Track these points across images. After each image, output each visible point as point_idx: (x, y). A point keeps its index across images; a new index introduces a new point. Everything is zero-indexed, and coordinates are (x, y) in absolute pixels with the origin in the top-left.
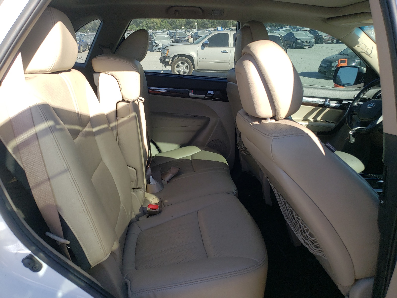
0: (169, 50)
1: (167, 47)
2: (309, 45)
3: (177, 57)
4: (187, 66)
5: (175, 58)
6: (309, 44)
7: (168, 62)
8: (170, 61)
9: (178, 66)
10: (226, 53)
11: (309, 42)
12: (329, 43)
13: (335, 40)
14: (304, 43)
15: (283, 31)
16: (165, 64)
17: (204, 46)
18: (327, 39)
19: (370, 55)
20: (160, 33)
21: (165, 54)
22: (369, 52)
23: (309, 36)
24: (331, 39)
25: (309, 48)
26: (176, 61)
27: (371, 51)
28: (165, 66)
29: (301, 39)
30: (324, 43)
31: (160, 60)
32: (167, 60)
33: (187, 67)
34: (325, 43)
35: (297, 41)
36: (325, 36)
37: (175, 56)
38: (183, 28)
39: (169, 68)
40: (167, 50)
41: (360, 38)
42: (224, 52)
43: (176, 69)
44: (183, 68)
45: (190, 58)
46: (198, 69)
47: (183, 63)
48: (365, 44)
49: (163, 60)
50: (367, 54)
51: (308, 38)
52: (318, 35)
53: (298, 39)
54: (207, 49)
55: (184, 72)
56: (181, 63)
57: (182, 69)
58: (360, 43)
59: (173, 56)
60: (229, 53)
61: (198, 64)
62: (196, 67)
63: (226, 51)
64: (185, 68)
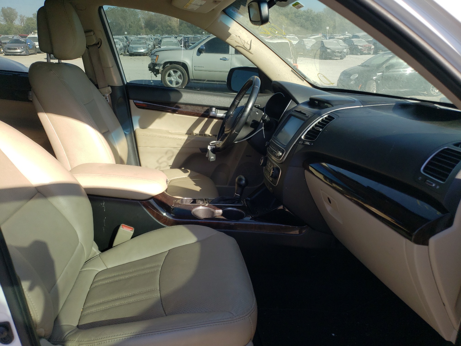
0: (158, 55)
1: (155, 52)
2: (341, 56)
3: (168, 65)
4: (180, 75)
5: (166, 66)
6: (340, 54)
7: (158, 70)
8: (161, 69)
9: (170, 75)
10: (226, 60)
11: (341, 53)
12: (365, 54)
13: (372, 51)
14: (334, 53)
15: (314, 39)
16: (155, 73)
17: (200, 52)
18: (362, 49)
19: (250, 51)
20: (171, 37)
21: (154, 61)
22: (248, 47)
23: (341, 46)
24: (368, 50)
25: (341, 59)
26: (167, 69)
27: (249, 46)
28: (156, 75)
29: (331, 48)
30: (359, 54)
31: (149, 67)
32: (157, 68)
33: (180, 77)
34: (361, 54)
35: (327, 51)
36: (360, 46)
37: (166, 63)
38: (204, 33)
39: (159, 77)
40: (156, 56)
41: (230, 29)
42: (225, 59)
43: (167, 78)
44: (175, 77)
45: (184, 66)
46: (194, 79)
47: (175, 72)
48: (239, 37)
49: (152, 67)
50: (245, 49)
51: (341, 47)
52: (354, 44)
53: (329, 49)
54: (204, 55)
55: (177, 82)
56: (173, 71)
57: (174, 78)
58: (233, 35)
59: (163, 63)
60: (229, 61)
61: (193, 73)
62: (191, 77)
63: (226, 58)
64: (177, 77)
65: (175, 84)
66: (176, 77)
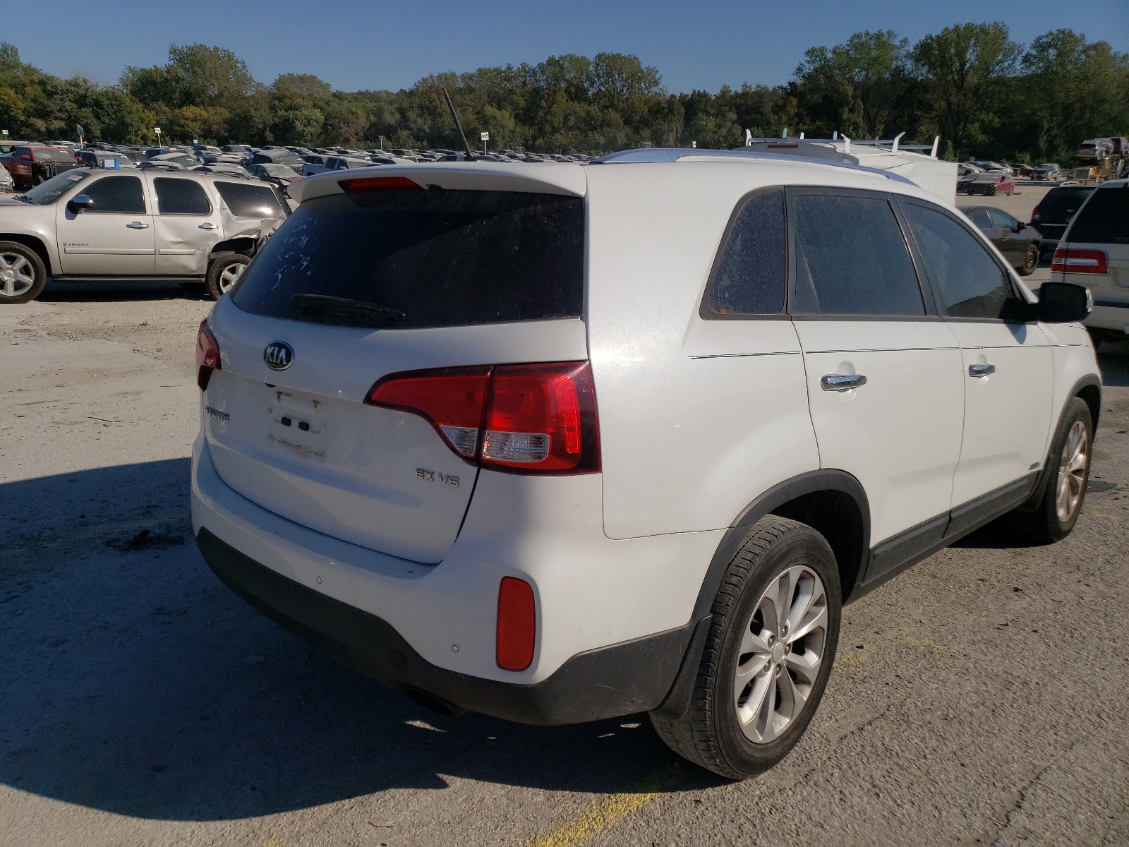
4: (26, 267)
10: (141, 228)
17: (74, 209)
33: (25, 270)
42: (138, 226)
44: (11, 272)
45: (35, 244)
46: (65, 274)
54: (83, 218)
55: (17, 284)
57: (9, 275)
60: (150, 229)
61: (60, 261)
62: (56, 269)
63: (141, 224)
64: (18, 271)
65: (12, 288)
66: (14, 270)
